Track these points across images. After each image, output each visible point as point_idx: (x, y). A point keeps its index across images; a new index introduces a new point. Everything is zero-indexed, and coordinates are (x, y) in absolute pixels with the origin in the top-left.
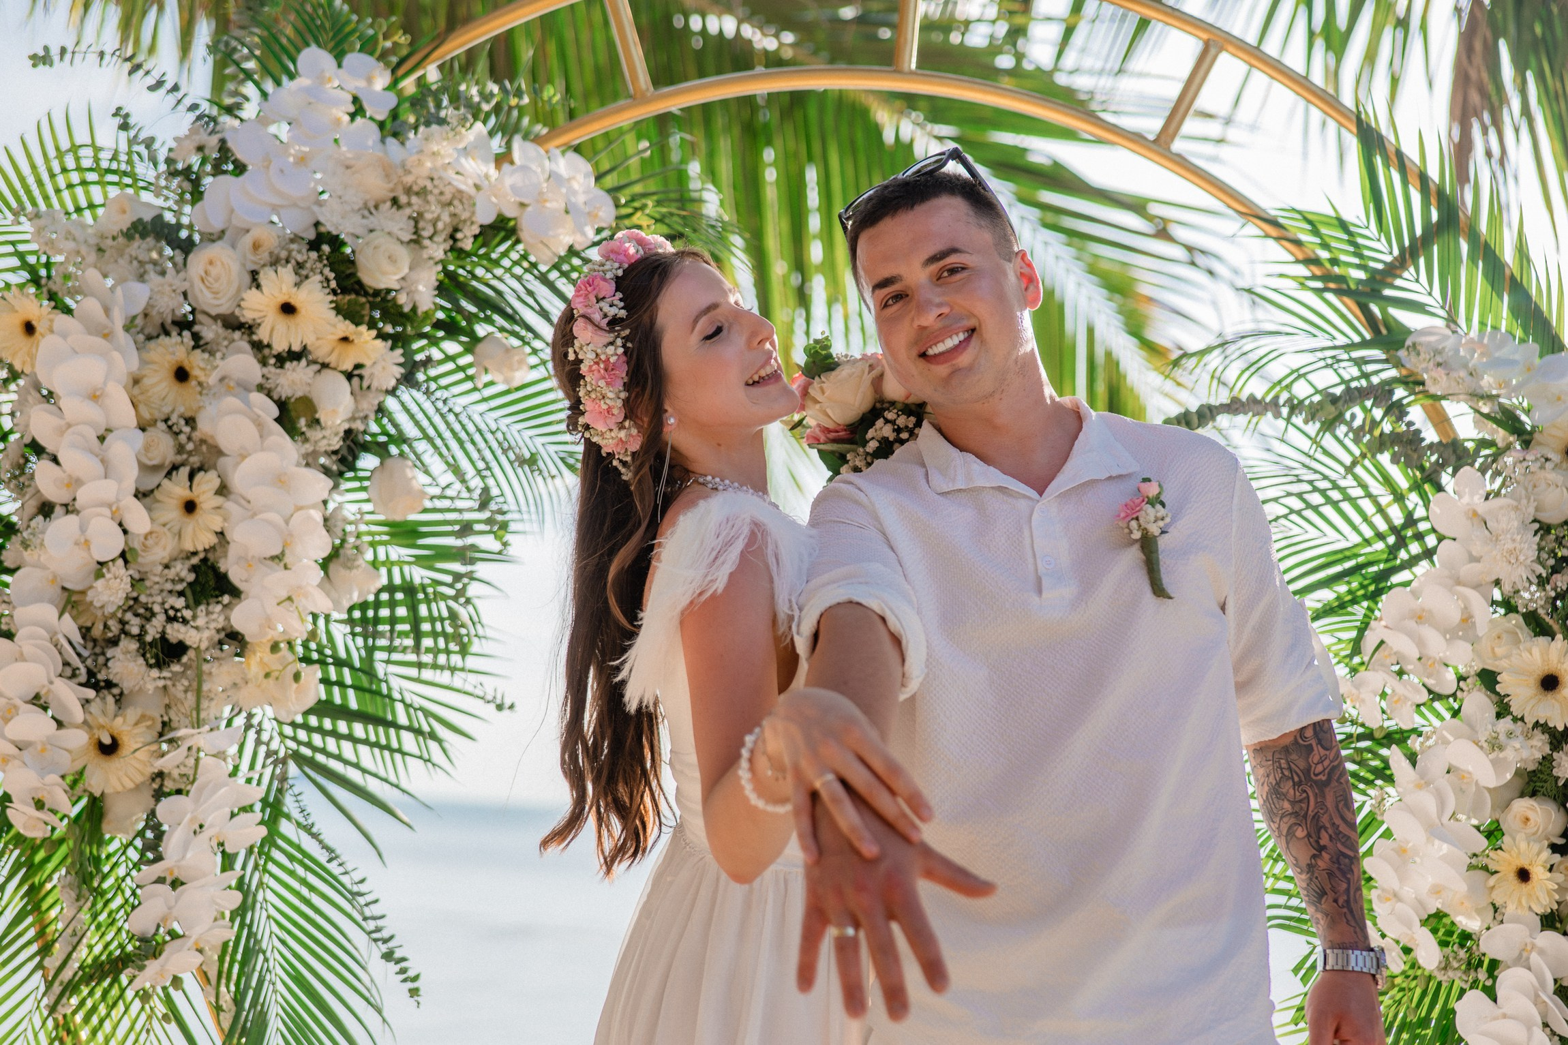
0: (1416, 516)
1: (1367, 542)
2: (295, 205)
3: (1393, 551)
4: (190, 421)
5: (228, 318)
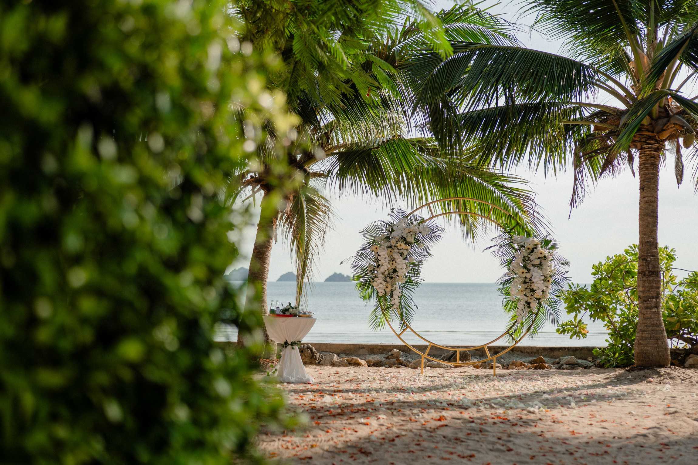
4: (392, 256)
5: (395, 246)
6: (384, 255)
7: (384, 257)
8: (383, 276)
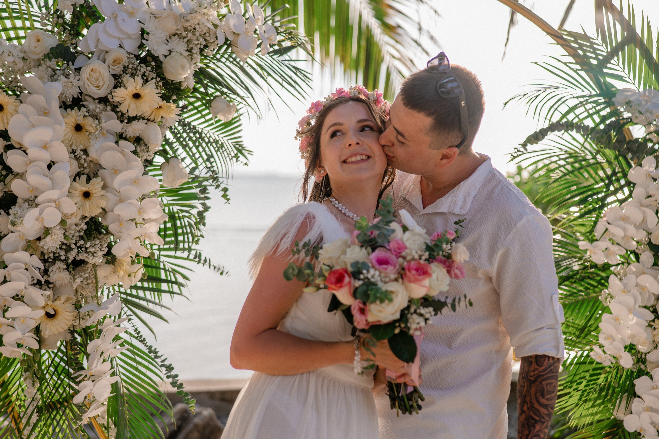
0: (616, 171)
1: (597, 183)
2: (130, 37)
3: (607, 186)
4: (85, 151)
5: (103, 100)
6: (45, 147)
7: (47, 157)
8: (36, 261)
